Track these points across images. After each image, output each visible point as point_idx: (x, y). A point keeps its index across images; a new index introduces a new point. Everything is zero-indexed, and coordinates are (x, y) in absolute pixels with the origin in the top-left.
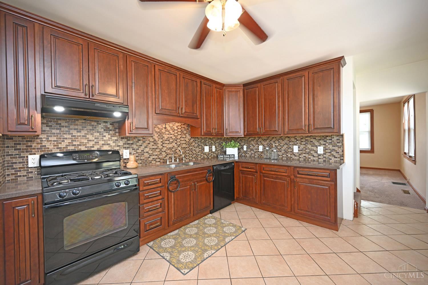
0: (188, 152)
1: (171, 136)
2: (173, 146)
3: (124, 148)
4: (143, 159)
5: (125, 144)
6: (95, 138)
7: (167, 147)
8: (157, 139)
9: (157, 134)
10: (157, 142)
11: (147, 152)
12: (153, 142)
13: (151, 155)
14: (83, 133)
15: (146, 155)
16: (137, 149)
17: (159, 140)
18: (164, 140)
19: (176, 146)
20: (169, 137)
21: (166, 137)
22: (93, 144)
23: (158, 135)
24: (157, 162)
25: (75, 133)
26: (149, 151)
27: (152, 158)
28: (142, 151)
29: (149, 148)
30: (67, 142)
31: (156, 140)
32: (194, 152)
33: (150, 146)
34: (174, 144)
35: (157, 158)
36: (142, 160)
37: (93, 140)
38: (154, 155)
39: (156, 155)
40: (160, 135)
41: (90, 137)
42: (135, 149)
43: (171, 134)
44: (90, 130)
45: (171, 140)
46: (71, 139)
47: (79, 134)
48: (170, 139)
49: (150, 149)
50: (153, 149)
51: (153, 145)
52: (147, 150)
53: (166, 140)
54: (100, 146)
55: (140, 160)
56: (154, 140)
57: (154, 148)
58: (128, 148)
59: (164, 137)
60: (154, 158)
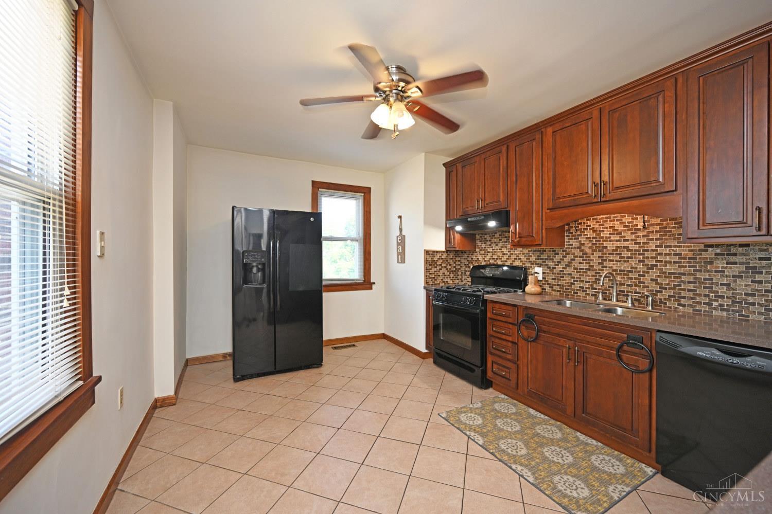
0: (692, 287)
1: (626, 244)
2: (632, 268)
3: (536, 264)
4: (563, 285)
5: (538, 259)
6: (509, 252)
7: (615, 268)
8: (589, 251)
9: (590, 241)
10: (590, 257)
11: (569, 274)
12: (580, 257)
13: (577, 281)
14: (500, 245)
15: (568, 279)
16: (553, 268)
17: (593, 254)
18: (606, 254)
19: (641, 268)
20: (619, 247)
21: (610, 247)
22: (507, 259)
23: (593, 244)
24: (589, 294)
25: (493, 245)
26: (573, 273)
27: (577, 286)
28: (561, 271)
29: (573, 267)
30: (490, 254)
31: (586, 254)
32: (722, 290)
33: (575, 264)
34: (633, 263)
35: (589, 288)
36: (560, 285)
37: (507, 254)
38: (583, 281)
39: (586, 282)
40: (596, 244)
41: (504, 250)
42: (549, 268)
43: (628, 240)
44: (505, 242)
45: (626, 254)
46: (492, 252)
47: (497, 247)
48: (623, 251)
49: (574, 269)
50: (581, 269)
51: (580, 263)
52: (569, 270)
53: (610, 254)
54: (513, 261)
55: (558, 285)
56: (583, 254)
57: (583, 269)
58: (541, 265)
59: (606, 247)
60: (583, 287)
